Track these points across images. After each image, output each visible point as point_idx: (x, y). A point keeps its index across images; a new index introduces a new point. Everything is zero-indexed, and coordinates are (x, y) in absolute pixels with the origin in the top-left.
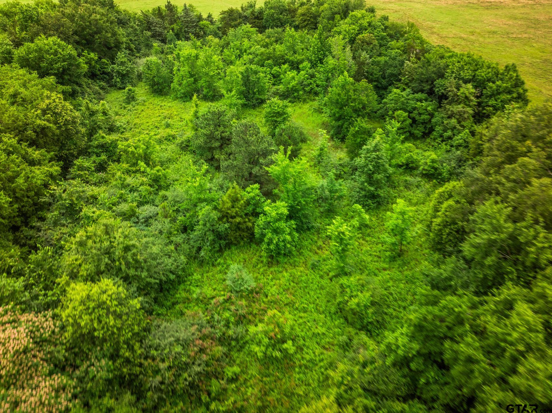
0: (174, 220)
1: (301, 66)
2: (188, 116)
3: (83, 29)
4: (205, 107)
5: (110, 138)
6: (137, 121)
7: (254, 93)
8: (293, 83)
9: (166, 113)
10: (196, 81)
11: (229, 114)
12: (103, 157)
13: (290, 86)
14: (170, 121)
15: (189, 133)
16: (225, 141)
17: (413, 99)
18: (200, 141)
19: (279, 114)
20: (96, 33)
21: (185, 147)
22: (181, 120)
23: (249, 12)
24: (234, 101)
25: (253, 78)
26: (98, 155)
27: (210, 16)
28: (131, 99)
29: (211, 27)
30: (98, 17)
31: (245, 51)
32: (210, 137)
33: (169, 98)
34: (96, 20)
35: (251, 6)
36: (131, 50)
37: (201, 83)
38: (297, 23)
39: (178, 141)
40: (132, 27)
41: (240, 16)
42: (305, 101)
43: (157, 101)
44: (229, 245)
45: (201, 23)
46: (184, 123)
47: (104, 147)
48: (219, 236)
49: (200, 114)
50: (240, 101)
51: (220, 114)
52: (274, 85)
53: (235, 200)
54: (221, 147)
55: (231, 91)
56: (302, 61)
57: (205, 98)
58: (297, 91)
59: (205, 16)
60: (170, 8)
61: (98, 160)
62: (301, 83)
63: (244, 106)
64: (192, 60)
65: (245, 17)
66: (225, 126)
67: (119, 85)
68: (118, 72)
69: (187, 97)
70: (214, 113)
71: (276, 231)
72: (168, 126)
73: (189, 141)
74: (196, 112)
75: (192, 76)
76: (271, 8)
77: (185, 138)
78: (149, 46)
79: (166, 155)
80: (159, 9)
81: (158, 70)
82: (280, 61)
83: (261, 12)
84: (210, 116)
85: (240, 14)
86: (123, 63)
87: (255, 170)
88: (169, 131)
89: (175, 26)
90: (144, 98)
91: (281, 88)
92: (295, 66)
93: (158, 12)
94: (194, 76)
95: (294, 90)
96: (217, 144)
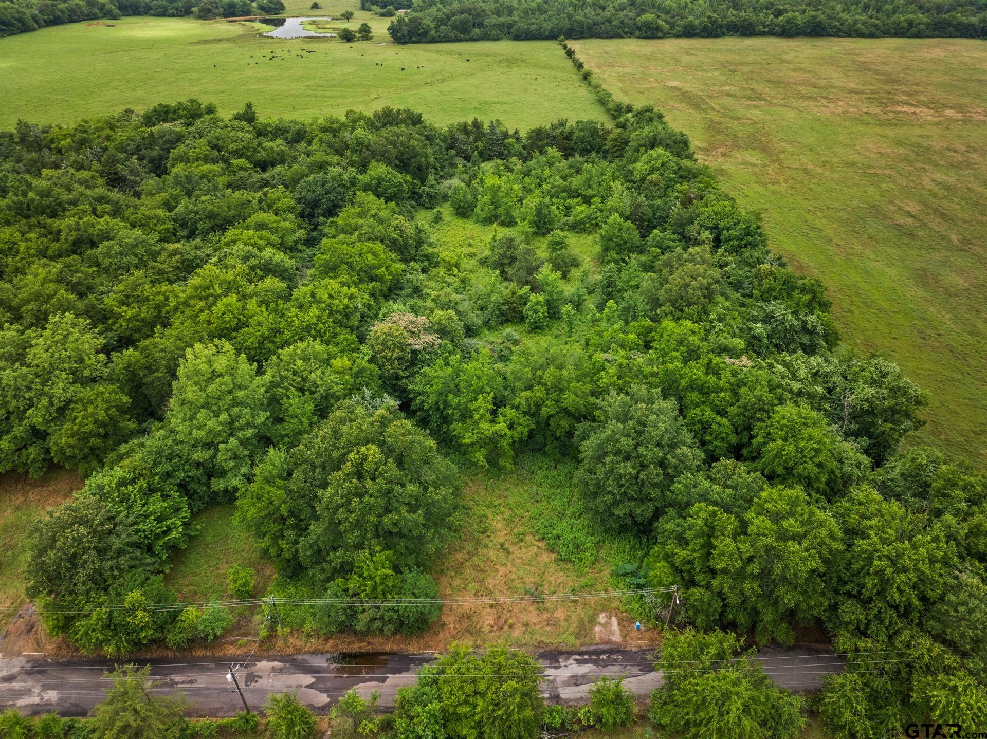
0: (475, 302)
1: (592, 201)
2: (488, 238)
3: (402, 154)
4: (503, 233)
5: (430, 250)
6: (444, 239)
7: (545, 223)
8: (582, 216)
9: (469, 234)
10: (496, 207)
11: (519, 240)
12: (426, 263)
13: (578, 219)
14: (472, 241)
15: (487, 253)
16: (513, 259)
17: (669, 239)
18: (496, 258)
19: (558, 243)
20: (412, 157)
21: (483, 263)
22: (481, 241)
23: (558, 131)
24: (527, 229)
25: (544, 211)
26: (423, 262)
27: (516, 132)
28: (438, 219)
29: (516, 146)
30: (416, 143)
31: (545, 180)
32: (503, 256)
33: (471, 221)
34: (414, 147)
35: (562, 124)
36: (436, 169)
37: (501, 210)
38: (607, 147)
39: (479, 257)
40: (438, 144)
41: (548, 136)
42: (590, 233)
43: (461, 222)
44: (507, 321)
45: (507, 141)
46: (483, 244)
47: (427, 257)
48: (502, 314)
49: (497, 238)
50: (531, 230)
51: (512, 240)
52: (565, 216)
53: (514, 293)
54: (510, 264)
55: (524, 220)
56: (595, 196)
57: (503, 224)
58: (584, 223)
59: (511, 132)
60: (477, 125)
61: (422, 265)
62: (589, 217)
63: (535, 233)
64: (496, 190)
65: (554, 137)
66: (515, 249)
67: (427, 205)
68: (428, 194)
69: (489, 220)
70: (507, 239)
71: (536, 312)
72: (470, 245)
73: (487, 258)
74: (495, 236)
75: (493, 203)
76: (582, 130)
77: (483, 255)
78: (453, 165)
79: (469, 267)
80: (465, 124)
81: (464, 196)
82: (573, 194)
83: (571, 133)
84: (504, 241)
85: (548, 134)
86: (432, 186)
87: (530, 278)
88: (470, 249)
89: (479, 144)
90: (450, 219)
91: (571, 219)
92: (587, 200)
93: (464, 128)
94: (495, 203)
95: (582, 222)
96: (508, 261)
